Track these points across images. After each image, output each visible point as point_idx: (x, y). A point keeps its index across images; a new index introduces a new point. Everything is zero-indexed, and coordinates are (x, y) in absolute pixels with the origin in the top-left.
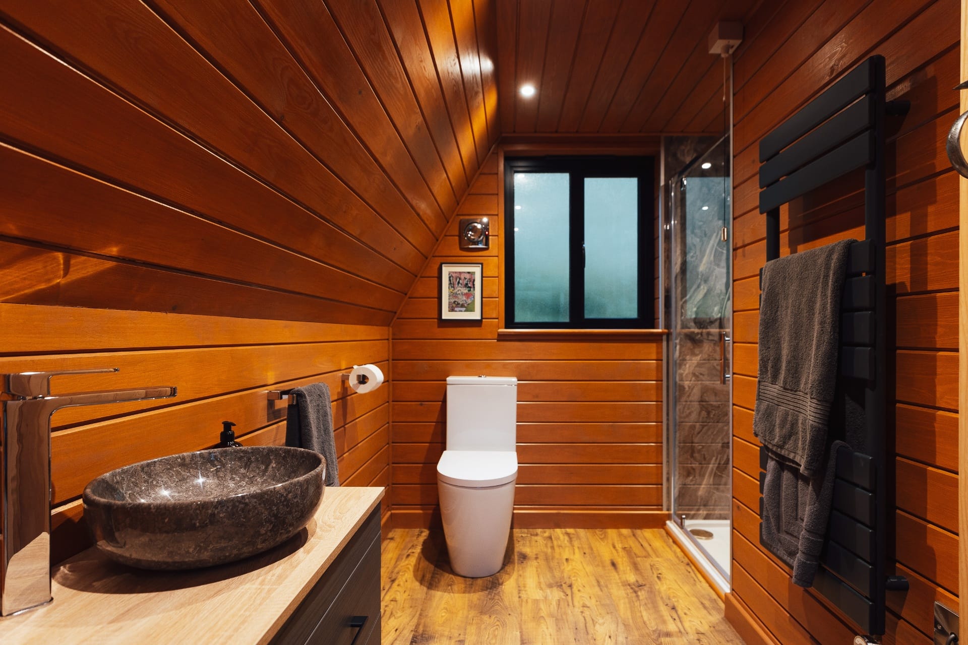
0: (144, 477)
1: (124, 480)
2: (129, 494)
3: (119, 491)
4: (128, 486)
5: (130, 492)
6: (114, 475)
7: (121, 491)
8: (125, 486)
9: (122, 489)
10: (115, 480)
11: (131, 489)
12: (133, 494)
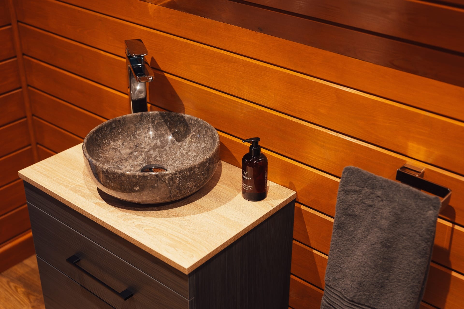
0: (204, 132)
1: (196, 125)
2: (193, 135)
3: (190, 128)
4: (196, 130)
5: (195, 134)
6: (191, 119)
7: (191, 129)
8: (194, 129)
9: (192, 129)
10: (190, 122)
11: (196, 133)
12: (195, 136)
